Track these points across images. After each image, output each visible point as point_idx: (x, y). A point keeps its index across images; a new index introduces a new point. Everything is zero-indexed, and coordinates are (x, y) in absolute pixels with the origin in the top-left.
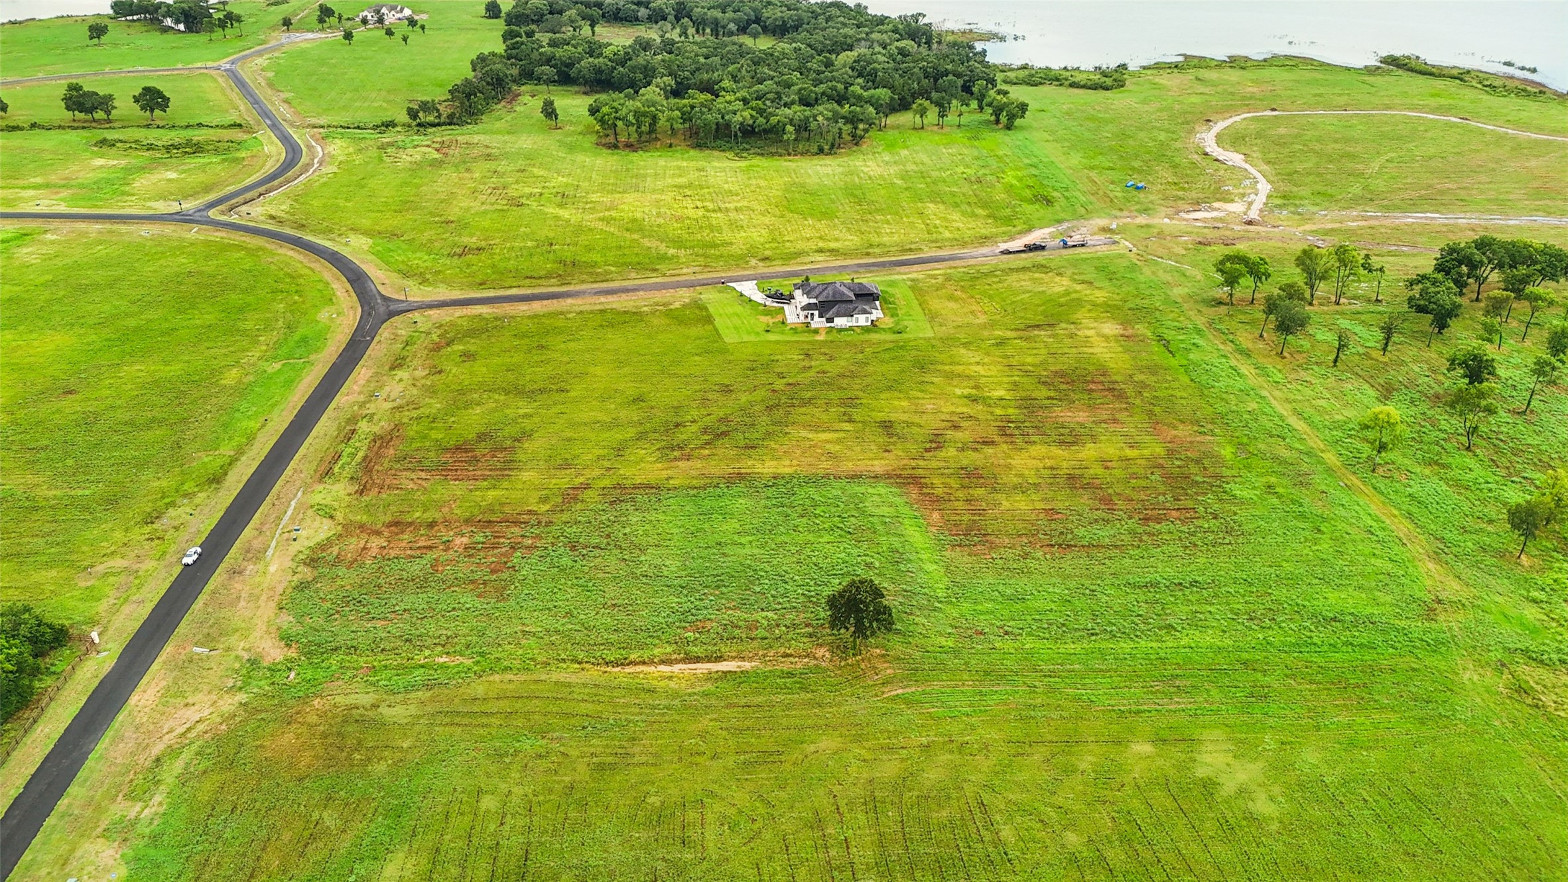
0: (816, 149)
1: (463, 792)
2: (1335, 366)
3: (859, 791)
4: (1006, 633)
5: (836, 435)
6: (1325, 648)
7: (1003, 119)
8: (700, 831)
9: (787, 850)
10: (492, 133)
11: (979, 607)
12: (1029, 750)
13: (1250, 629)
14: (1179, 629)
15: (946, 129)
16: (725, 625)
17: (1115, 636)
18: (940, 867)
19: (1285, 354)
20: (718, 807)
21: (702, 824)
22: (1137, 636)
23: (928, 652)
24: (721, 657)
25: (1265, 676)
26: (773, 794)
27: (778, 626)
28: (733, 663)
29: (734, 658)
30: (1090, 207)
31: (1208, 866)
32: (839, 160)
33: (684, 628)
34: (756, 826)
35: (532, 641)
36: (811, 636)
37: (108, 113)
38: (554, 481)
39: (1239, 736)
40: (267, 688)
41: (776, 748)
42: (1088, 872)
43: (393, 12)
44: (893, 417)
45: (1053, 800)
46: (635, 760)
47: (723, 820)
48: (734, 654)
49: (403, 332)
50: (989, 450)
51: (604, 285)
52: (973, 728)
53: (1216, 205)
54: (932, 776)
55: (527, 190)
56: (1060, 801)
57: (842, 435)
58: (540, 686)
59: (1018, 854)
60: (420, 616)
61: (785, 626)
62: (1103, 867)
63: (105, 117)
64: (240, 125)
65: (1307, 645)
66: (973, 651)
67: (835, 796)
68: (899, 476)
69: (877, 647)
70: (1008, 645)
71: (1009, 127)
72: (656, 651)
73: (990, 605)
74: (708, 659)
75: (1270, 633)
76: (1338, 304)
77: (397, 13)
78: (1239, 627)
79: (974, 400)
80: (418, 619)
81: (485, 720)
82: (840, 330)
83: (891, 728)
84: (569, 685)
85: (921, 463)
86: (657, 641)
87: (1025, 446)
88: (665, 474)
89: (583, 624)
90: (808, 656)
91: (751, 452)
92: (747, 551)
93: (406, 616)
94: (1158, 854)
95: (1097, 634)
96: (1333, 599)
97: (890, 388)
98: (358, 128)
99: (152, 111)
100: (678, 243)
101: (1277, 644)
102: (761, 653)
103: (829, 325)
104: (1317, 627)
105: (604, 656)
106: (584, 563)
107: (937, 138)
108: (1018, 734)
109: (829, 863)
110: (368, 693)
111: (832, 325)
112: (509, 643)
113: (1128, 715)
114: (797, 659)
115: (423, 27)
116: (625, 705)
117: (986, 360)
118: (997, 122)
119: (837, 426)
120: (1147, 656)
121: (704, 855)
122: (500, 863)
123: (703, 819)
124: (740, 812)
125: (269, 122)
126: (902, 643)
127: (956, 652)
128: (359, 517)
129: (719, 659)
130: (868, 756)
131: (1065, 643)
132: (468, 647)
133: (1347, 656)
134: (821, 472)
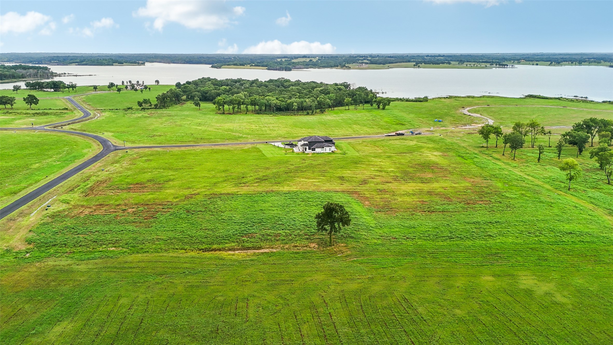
0: (306, 113)
1: (110, 297)
2: (539, 162)
3: (336, 294)
4: (407, 238)
5: (318, 180)
6: (571, 243)
7: (381, 107)
8: (245, 310)
9: (296, 317)
10: (172, 111)
11: (392, 230)
12: (427, 279)
13: (530, 236)
14: (495, 236)
15: (358, 110)
16: (263, 235)
17: (463, 239)
18: (385, 324)
19: (515, 159)
20: (257, 301)
21: (247, 307)
22: (474, 239)
23: (368, 245)
24: (261, 247)
25: (543, 253)
26: (288, 295)
27: (291, 235)
28: (267, 250)
29: (268, 248)
30: (420, 126)
31: (539, 322)
32: (316, 116)
33: (242, 236)
34: (278, 308)
35: (161, 242)
36: (307, 239)
37: (12, 105)
38: (182, 192)
39: (538, 274)
40: (12, 259)
41: (290, 279)
42: (471, 325)
43: (139, 86)
44: (343, 175)
45: (445, 297)
46: (211, 284)
47: (258, 306)
48: (268, 246)
49: (120, 155)
50: (390, 184)
51: (214, 143)
52: (396, 271)
53: (472, 125)
54: (376, 288)
55: (184, 123)
56: (448, 297)
57: (321, 180)
58: (163, 258)
59: (429, 318)
60: (103, 233)
61: (295, 235)
62: (479, 323)
63: (11, 107)
64: (67, 109)
65: (561, 242)
66: (391, 244)
67: (322, 297)
68: (349, 191)
69: (342, 243)
70: (410, 243)
71: (384, 109)
72: (227, 245)
73: (398, 230)
74: (254, 248)
75: (541, 237)
76: (533, 147)
77: (140, 86)
78: (525, 236)
79: (380, 171)
80: (102, 234)
81: (130, 270)
82: (318, 153)
83: (352, 272)
84: (179, 257)
85: (358, 188)
86: (227, 241)
87: (405, 183)
88: (236, 190)
89: (189, 235)
90: (306, 246)
91: (278, 185)
92: (275, 212)
93: (97, 233)
94: (508, 318)
95: (454, 238)
96: (567, 227)
97: (342, 168)
98: (117, 110)
99: (31, 104)
100: (249, 134)
101: (546, 242)
102: (281, 246)
103: (313, 152)
104: (563, 236)
105: (199, 247)
106: (193, 216)
107: (355, 112)
108: (420, 273)
109: (321, 323)
110: (67, 261)
111: (314, 152)
112: (149, 243)
113: (477, 267)
114: (300, 248)
115: (150, 89)
116: (208, 264)
117: (384, 161)
118: (379, 108)
119: (319, 178)
120: (481, 246)
121: (248, 319)
122: (124, 325)
123: (247, 305)
124: (269, 302)
125: (79, 108)
126: (355, 241)
127: (383, 245)
128: (82, 203)
129: (260, 248)
130: (340, 282)
131: (438, 242)
132: (126, 244)
133: (581, 246)
134: (311, 190)
